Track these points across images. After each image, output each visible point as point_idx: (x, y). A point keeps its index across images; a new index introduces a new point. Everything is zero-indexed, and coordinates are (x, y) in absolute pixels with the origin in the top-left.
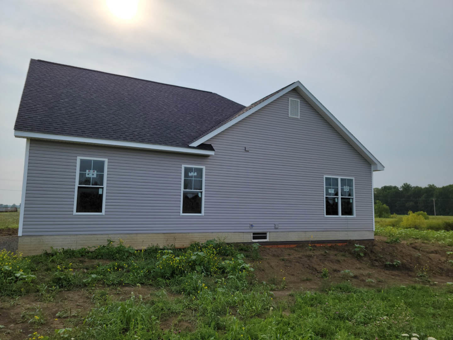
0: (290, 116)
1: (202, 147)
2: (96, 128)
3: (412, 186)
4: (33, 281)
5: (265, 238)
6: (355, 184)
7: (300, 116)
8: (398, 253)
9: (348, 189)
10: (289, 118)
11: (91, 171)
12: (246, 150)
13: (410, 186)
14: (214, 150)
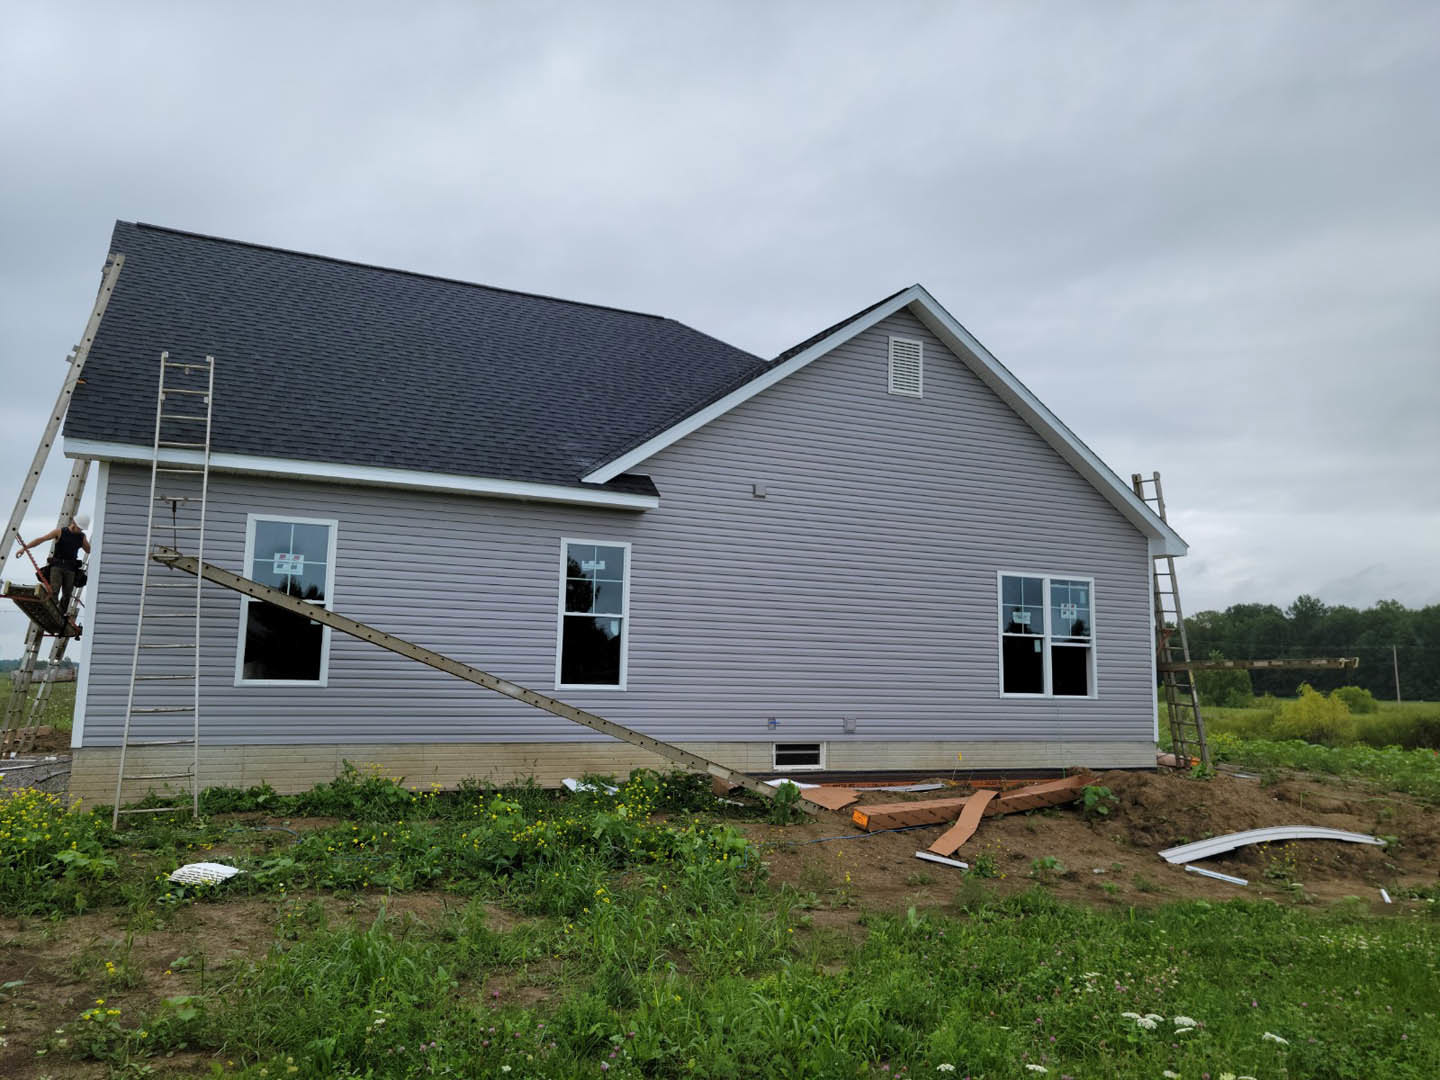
0: (891, 390)
1: (621, 483)
2: (304, 428)
3: (1326, 606)
4: (109, 875)
5: (815, 760)
6: (1096, 599)
7: (924, 391)
8: (1215, 807)
9: (1075, 613)
10: (892, 398)
11: (287, 555)
12: (757, 493)
13: (1319, 604)
14: (659, 496)
